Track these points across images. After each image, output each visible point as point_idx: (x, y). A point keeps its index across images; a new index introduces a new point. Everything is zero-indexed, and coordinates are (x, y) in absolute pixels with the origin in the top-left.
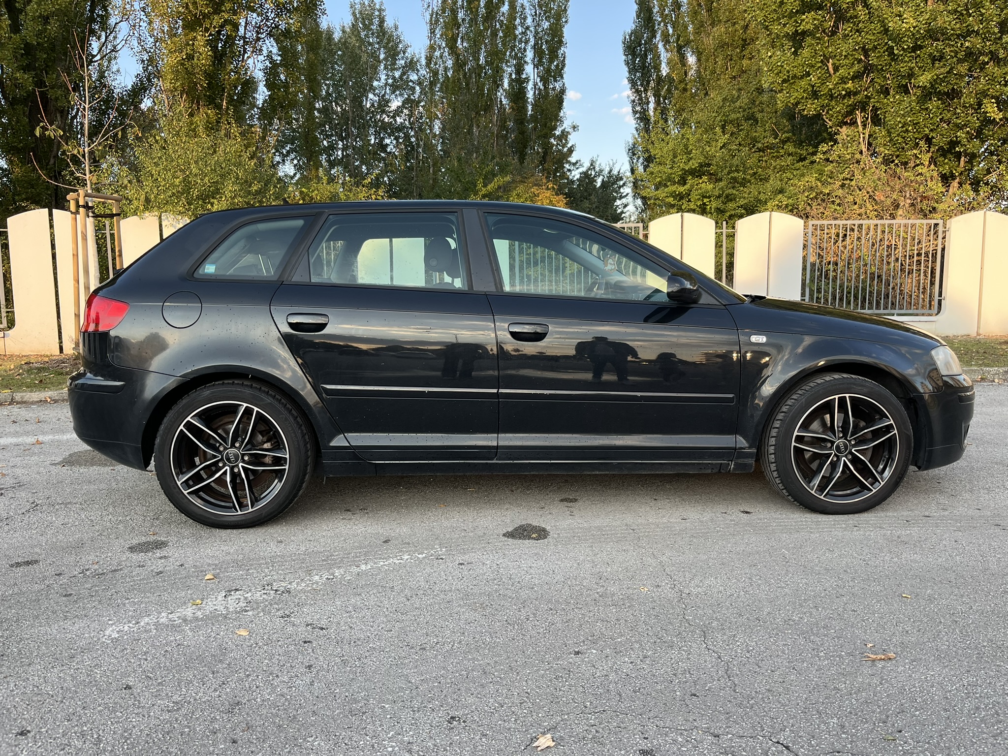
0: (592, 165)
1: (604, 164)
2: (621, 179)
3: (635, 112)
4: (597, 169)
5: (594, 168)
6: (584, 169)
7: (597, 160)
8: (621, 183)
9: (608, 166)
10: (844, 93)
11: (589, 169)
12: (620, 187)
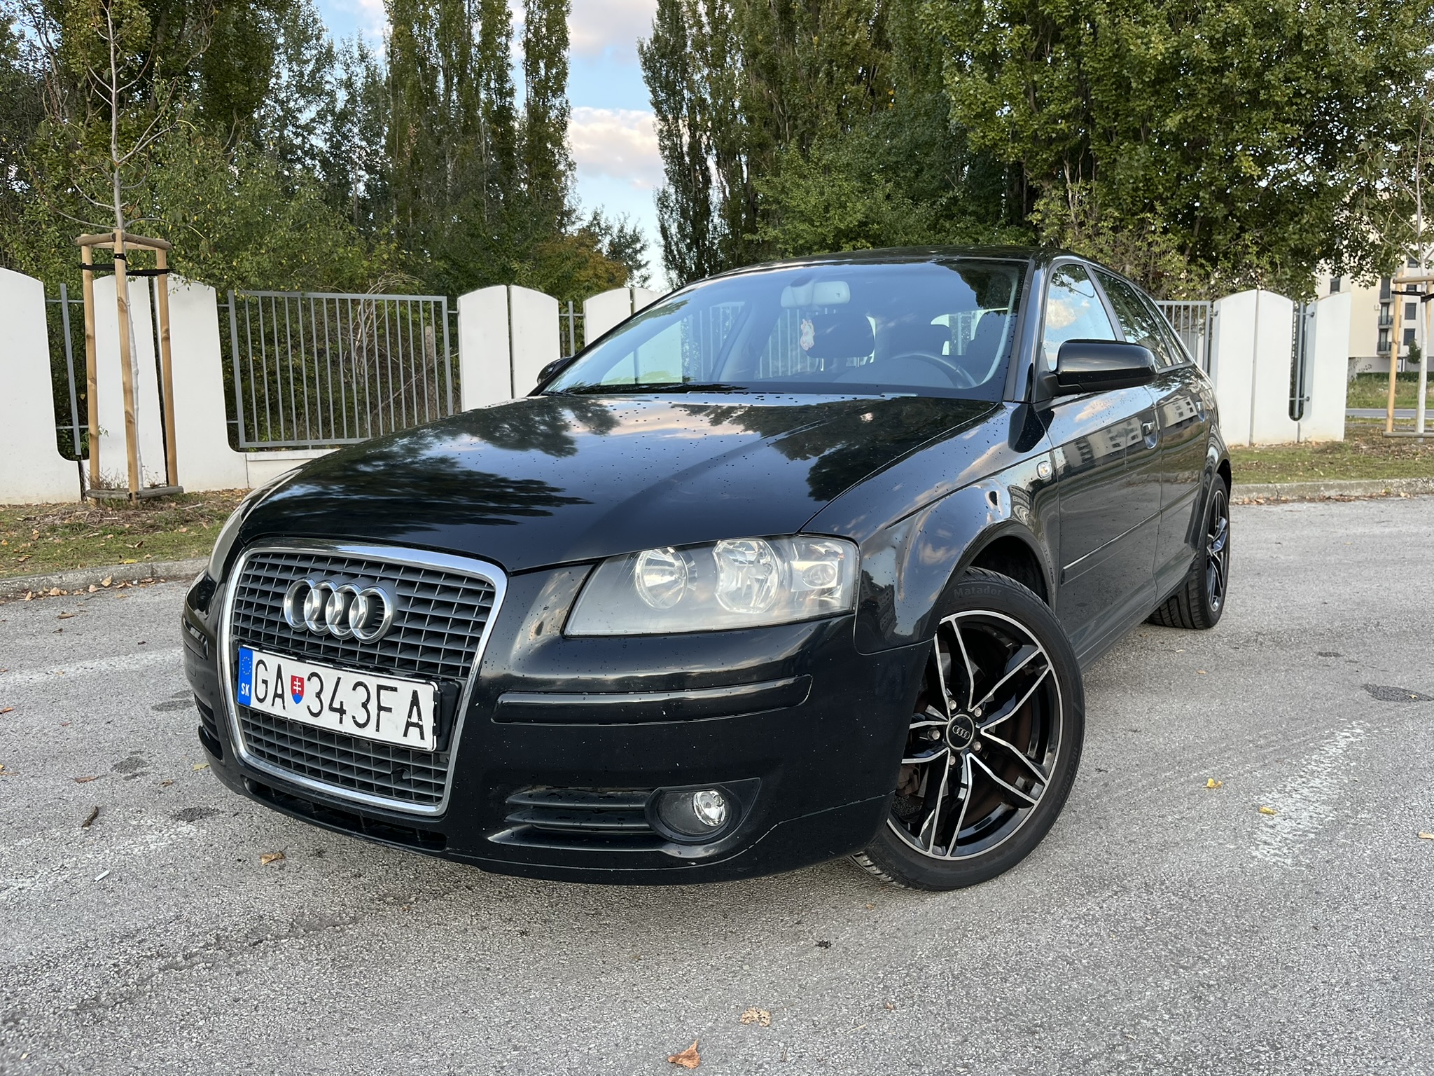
0: (595, 218)
1: (611, 218)
2: (638, 240)
3: (663, 148)
4: (603, 225)
5: (598, 224)
6: (585, 224)
7: (602, 212)
8: (638, 246)
9: (617, 222)
10: (1054, 135)
11: (591, 225)
12: (636, 252)
